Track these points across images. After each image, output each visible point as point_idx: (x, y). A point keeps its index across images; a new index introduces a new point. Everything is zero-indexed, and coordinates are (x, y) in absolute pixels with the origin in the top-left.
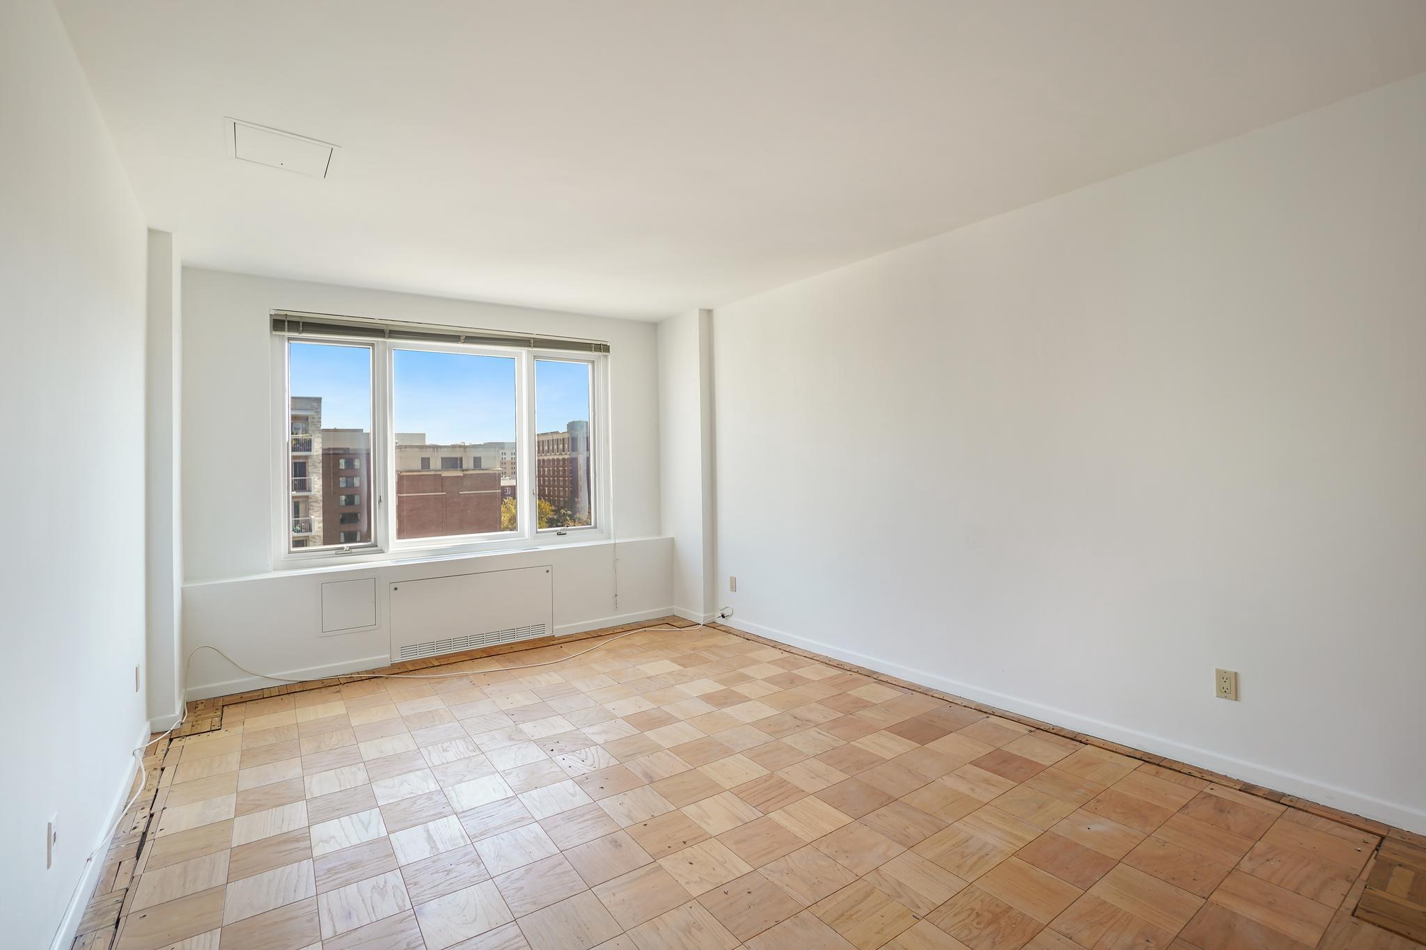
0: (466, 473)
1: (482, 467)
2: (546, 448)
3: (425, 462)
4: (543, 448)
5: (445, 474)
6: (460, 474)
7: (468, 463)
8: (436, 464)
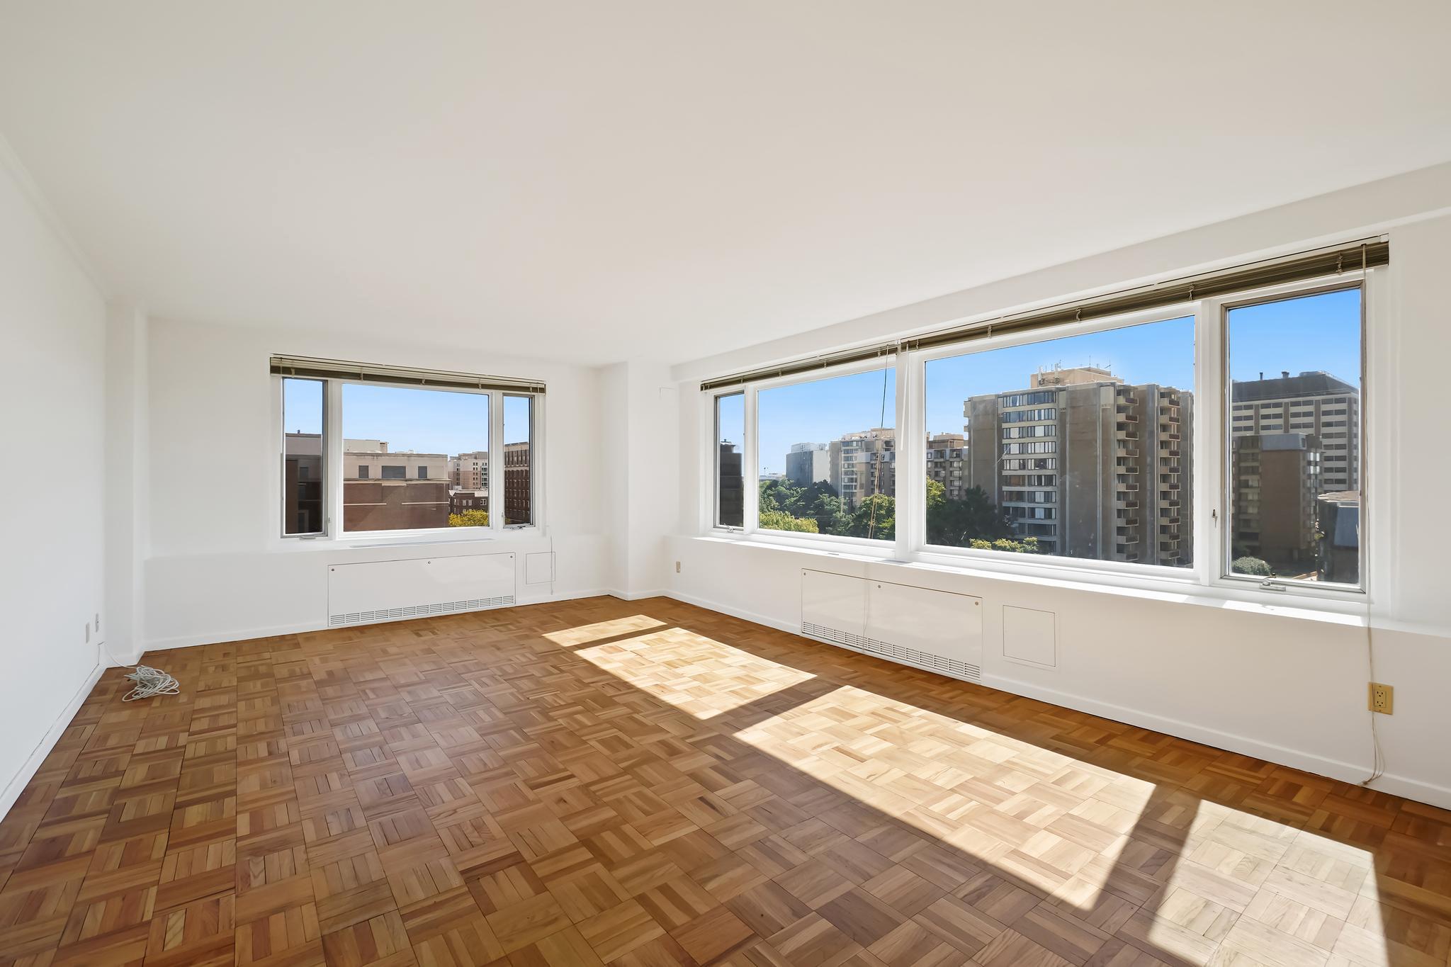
0: (409, 482)
1: (428, 477)
2: (515, 459)
3: (364, 471)
4: (513, 459)
5: (385, 483)
6: (404, 484)
7: (412, 473)
8: (375, 473)
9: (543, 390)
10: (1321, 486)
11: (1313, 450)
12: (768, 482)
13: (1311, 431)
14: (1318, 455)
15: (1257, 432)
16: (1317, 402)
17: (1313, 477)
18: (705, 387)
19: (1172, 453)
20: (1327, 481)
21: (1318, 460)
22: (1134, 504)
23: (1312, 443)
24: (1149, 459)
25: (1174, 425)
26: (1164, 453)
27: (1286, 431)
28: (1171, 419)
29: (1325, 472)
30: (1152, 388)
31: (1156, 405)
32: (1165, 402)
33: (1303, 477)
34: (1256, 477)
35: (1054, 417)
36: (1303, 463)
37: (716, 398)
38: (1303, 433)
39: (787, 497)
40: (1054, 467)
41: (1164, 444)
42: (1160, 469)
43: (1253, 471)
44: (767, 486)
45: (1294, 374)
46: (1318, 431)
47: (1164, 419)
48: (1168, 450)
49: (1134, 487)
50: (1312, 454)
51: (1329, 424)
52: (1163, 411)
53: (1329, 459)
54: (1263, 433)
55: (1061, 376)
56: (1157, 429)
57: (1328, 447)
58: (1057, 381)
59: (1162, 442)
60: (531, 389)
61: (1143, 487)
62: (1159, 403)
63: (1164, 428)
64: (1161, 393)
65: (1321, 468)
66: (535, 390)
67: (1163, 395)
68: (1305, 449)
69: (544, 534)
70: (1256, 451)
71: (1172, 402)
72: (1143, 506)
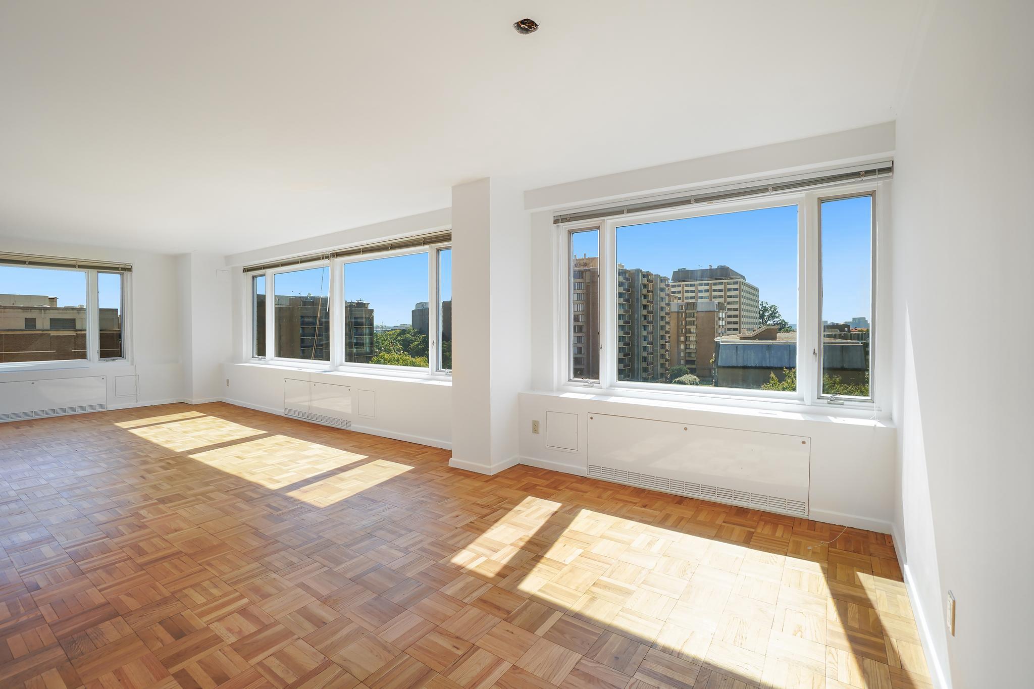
9: (130, 270)
10: (725, 332)
11: (721, 311)
12: (398, 331)
13: (722, 300)
14: (724, 314)
15: (697, 300)
16: (725, 283)
17: (721, 327)
18: (246, 270)
19: (649, 312)
20: (729, 329)
21: (724, 317)
22: (628, 344)
23: (721, 307)
24: (636, 316)
25: (650, 295)
26: (645, 312)
27: (711, 300)
28: (649, 291)
29: (728, 324)
30: (639, 271)
31: (640, 282)
32: (645, 281)
33: (716, 327)
34: (694, 327)
35: (583, 288)
36: (716, 319)
37: (254, 277)
38: (716, 301)
39: (413, 342)
40: (583, 320)
41: (645, 307)
42: (642, 322)
43: (693, 323)
44: (398, 334)
45: (715, 267)
46: (725, 300)
47: (645, 291)
48: (646, 310)
49: (628, 333)
50: (721, 313)
51: (730, 297)
52: (645, 286)
53: (730, 316)
54: (700, 300)
55: (588, 262)
56: (641, 297)
57: (729, 309)
58: (585, 265)
59: (644, 305)
60: (120, 269)
61: (633, 334)
62: (642, 281)
63: (645, 296)
64: (643, 275)
65: (725, 321)
66: (123, 269)
67: (644, 276)
68: (717, 310)
69: (132, 364)
70: (694, 311)
71: (649, 281)
72: (633, 345)
